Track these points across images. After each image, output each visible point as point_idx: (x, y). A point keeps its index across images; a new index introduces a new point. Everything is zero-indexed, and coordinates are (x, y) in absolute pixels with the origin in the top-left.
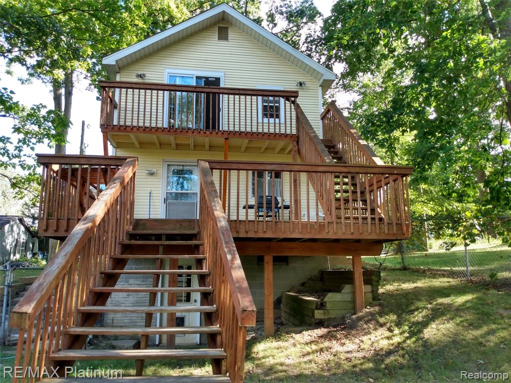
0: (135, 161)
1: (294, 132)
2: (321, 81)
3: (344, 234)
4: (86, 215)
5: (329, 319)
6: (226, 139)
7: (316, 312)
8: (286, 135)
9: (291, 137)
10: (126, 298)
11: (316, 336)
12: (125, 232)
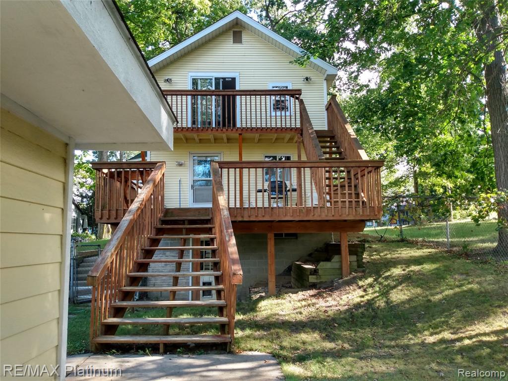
0: (163, 165)
1: (298, 126)
2: (326, 75)
3: (327, 216)
4: (130, 208)
5: (321, 283)
6: (240, 134)
7: (310, 277)
8: (291, 129)
9: (296, 130)
10: (163, 267)
11: (308, 295)
12: (158, 219)
